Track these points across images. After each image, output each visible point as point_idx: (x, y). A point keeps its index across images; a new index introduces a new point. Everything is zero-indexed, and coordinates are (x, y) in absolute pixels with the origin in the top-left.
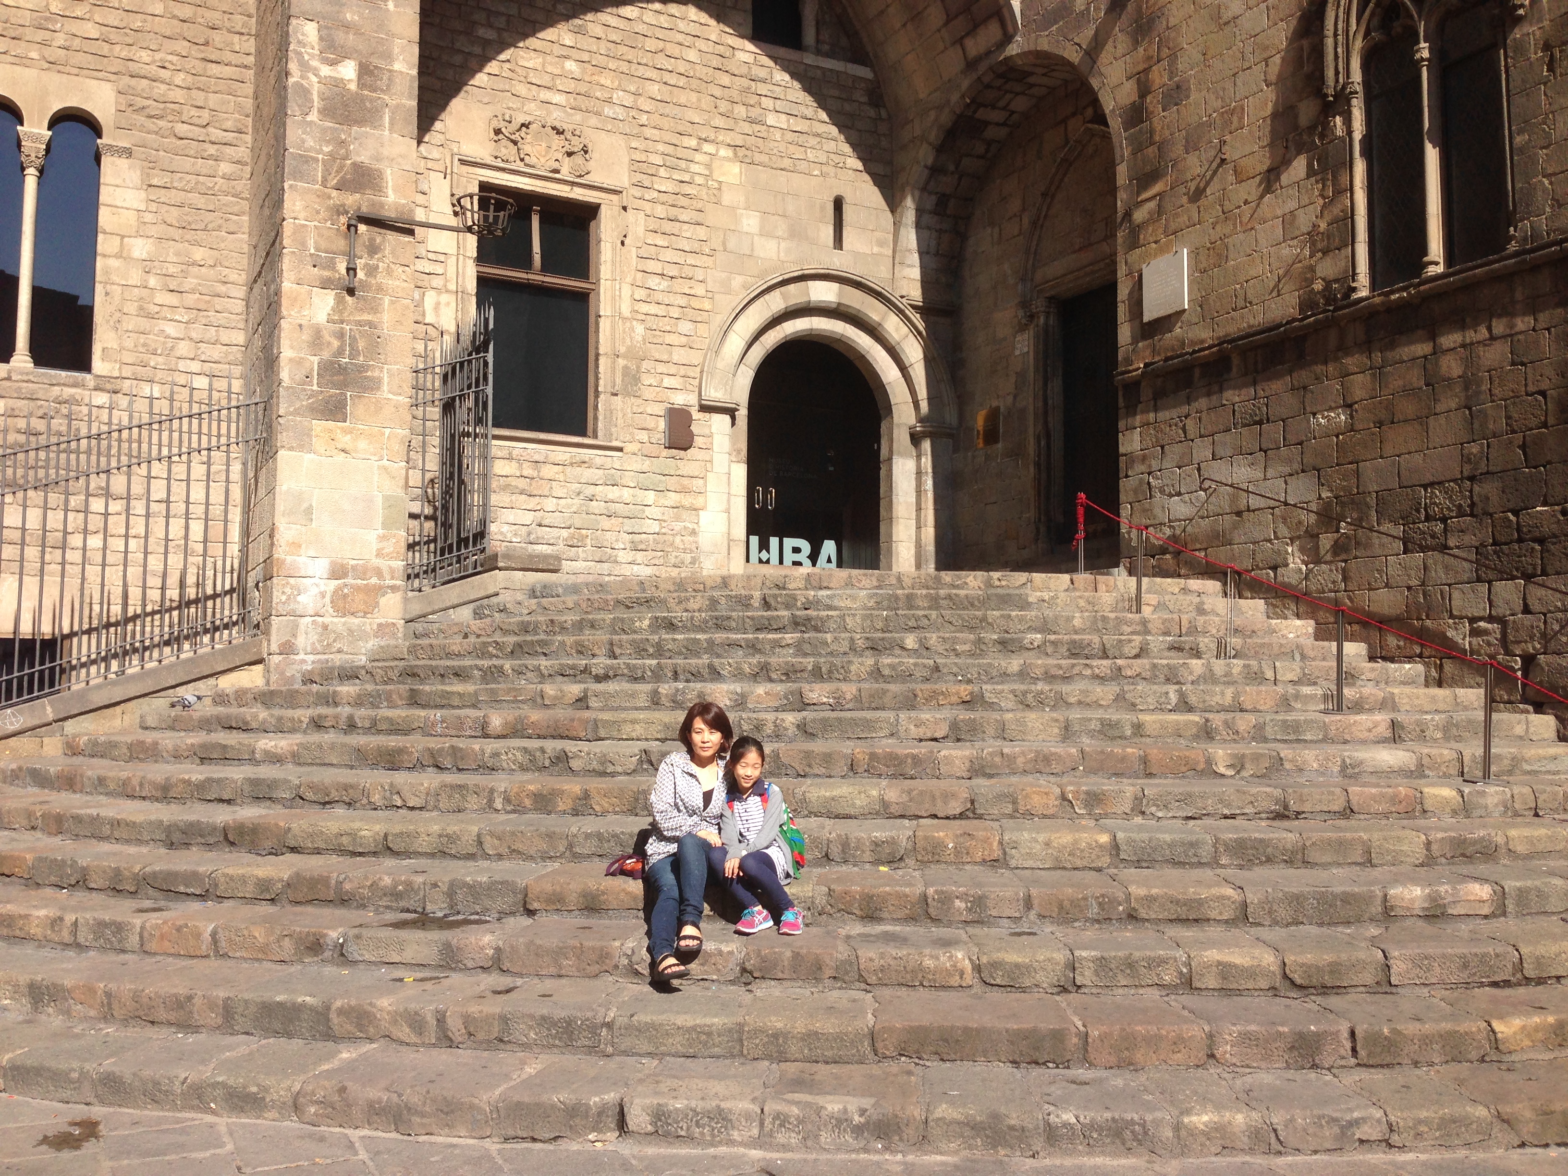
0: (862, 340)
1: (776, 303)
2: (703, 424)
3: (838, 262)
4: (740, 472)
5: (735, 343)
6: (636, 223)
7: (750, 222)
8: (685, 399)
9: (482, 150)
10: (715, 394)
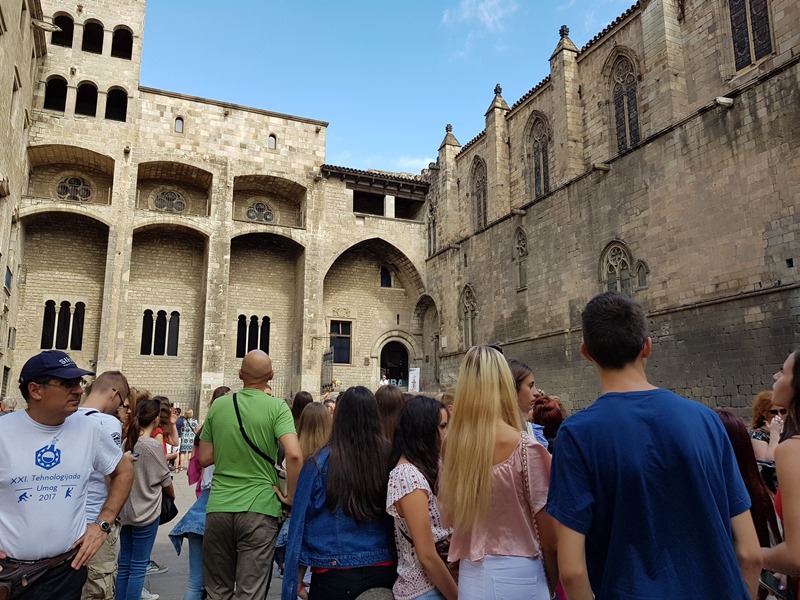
0: (403, 341)
1: (386, 336)
2: (371, 360)
3: (398, 327)
4: (379, 369)
5: (378, 345)
6: (359, 324)
7: (381, 321)
8: (368, 356)
9: (331, 315)
10: (374, 355)
